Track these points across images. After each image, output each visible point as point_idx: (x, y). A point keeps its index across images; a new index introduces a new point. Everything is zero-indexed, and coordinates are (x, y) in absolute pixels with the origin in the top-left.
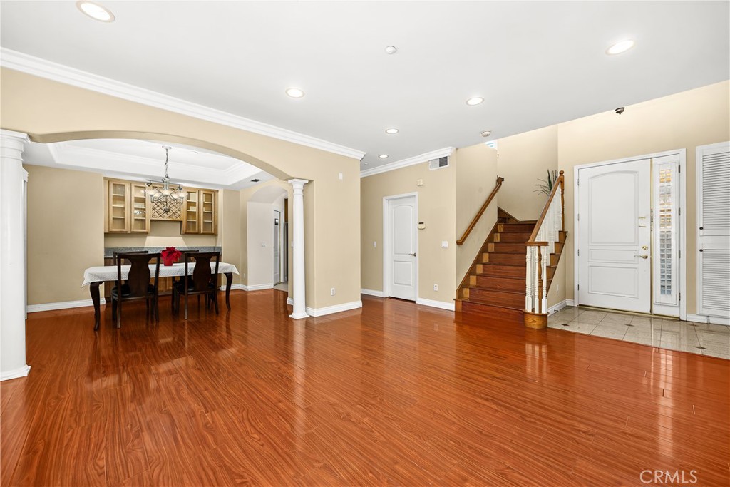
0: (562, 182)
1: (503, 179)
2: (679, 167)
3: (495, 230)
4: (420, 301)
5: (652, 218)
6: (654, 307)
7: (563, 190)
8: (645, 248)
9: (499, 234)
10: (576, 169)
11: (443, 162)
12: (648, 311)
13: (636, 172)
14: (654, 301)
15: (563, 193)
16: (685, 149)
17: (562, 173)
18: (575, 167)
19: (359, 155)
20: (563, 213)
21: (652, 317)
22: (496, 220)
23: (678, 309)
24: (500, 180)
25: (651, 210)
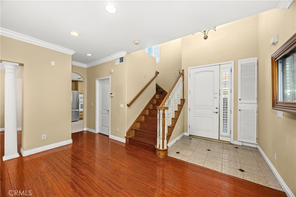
0: (183, 75)
1: (158, 73)
2: (231, 69)
3: (154, 98)
4: (111, 137)
5: (220, 93)
6: (220, 137)
7: (183, 79)
8: (217, 108)
9: (156, 100)
10: (189, 68)
11: (122, 60)
12: (218, 139)
13: (213, 71)
14: (220, 134)
15: (183, 80)
16: (233, 61)
17: (183, 71)
18: (188, 68)
19: (71, 52)
20: (183, 90)
21: (219, 141)
22: (155, 92)
23: (230, 138)
24: (157, 73)
25: (220, 90)
